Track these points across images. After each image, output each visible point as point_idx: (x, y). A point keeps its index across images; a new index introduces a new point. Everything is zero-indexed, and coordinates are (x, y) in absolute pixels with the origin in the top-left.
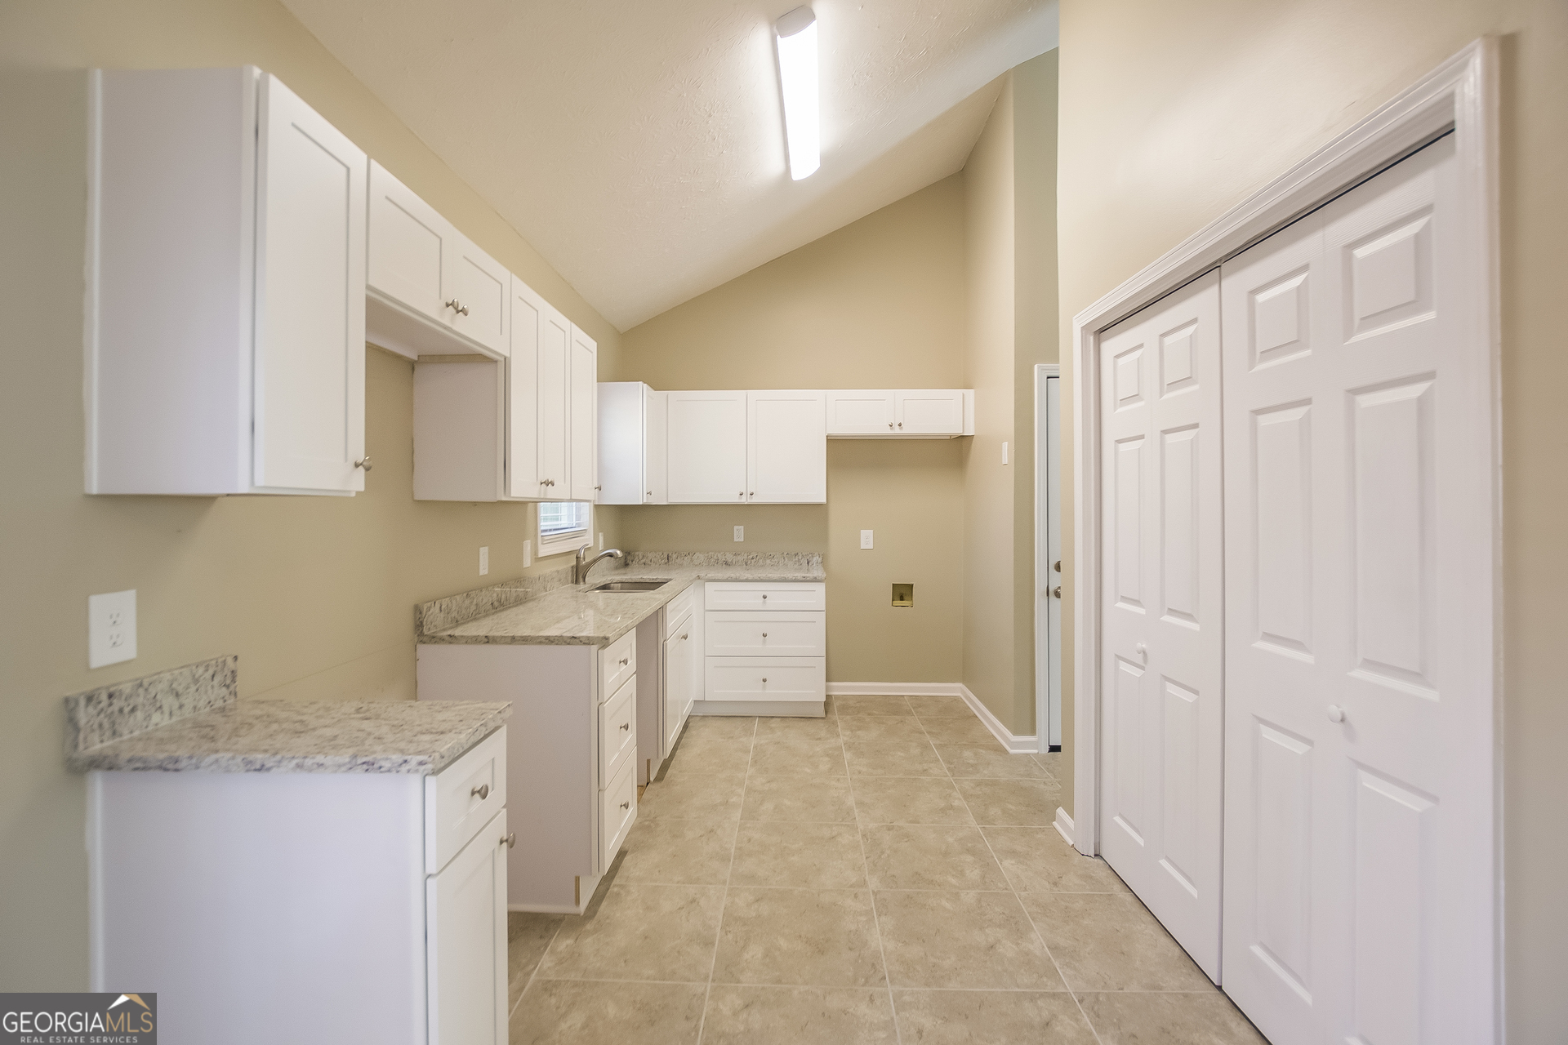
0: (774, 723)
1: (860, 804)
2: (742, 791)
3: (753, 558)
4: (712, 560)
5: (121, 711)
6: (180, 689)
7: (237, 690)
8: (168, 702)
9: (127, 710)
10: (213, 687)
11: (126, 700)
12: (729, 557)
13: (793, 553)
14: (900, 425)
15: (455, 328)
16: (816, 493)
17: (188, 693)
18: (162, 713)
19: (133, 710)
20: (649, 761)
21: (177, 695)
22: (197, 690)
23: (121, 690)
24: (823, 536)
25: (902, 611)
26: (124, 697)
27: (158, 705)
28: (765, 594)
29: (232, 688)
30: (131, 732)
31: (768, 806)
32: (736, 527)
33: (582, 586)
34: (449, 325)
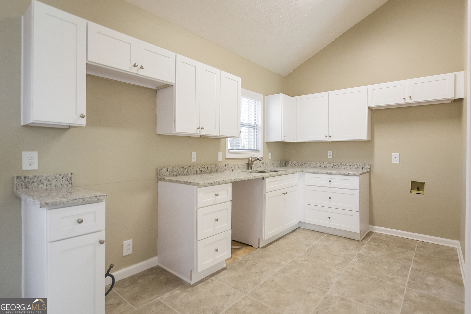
0: (332, 238)
1: (339, 283)
2: (289, 261)
3: (336, 165)
4: (318, 165)
5: (29, 182)
6: (50, 179)
7: (72, 183)
8: (45, 182)
9: (30, 182)
10: (62, 181)
11: (30, 179)
12: (326, 164)
13: (355, 164)
14: (410, 97)
15: (138, 73)
16: (363, 135)
17: (53, 181)
18: (43, 185)
19: (33, 182)
20: (259, 239)
21: (49, 181)
22: (56, 181)
23: (28, 177)
24: (371, 156)
25: (416, 196)
26: (29, 179)
27: (42, 182)
28: (330, 180)
29: (70, 182)
30: (32, 188)
31: (295, 270)
32: (329, 152)
33: (250, 170)
34: (137, 73)
